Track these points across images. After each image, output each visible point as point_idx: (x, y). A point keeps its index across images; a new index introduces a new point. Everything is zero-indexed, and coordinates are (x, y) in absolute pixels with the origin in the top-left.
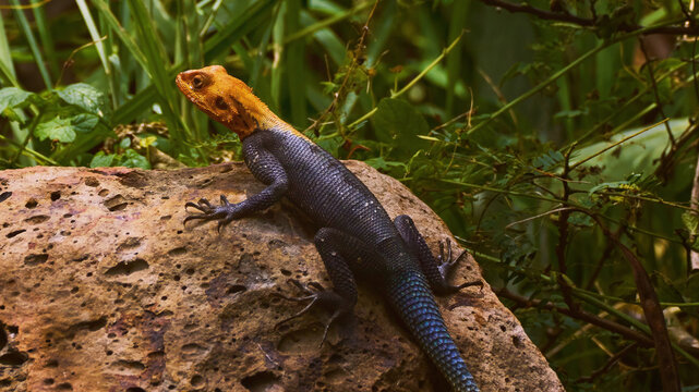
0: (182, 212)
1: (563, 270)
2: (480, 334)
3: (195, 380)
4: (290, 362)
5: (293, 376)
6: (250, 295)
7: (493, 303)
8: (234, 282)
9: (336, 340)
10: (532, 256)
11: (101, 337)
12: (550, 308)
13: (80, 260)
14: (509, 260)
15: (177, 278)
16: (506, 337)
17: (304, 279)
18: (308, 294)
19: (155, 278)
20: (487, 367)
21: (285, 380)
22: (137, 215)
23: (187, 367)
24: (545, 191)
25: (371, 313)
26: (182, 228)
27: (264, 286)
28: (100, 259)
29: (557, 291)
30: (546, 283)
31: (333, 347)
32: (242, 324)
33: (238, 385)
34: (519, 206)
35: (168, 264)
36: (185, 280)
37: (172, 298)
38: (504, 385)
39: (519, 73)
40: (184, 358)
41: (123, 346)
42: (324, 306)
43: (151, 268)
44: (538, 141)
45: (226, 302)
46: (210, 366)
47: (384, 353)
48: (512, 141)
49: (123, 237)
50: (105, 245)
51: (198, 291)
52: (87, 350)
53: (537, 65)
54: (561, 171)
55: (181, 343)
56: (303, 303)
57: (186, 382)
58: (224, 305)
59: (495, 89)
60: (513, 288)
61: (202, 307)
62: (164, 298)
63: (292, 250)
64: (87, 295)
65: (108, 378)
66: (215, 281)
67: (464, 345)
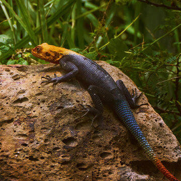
0: (40, 80)
1: (177, 99)
2: (148, 123)
3: (46, 140)
4: (80, 134)
5: (81, 139)
6: (65, 110)
7: (152, 111)
8: (59, 105)
9: (96, 125)
10: (166, 94)
11: (11, 126)
12: (173, 113)
13: (4, 98)
14: (158, 96)
15: (39, 104)
16: (157, 124)
17: (84, 104)
18: (86, 109)
19: (31, 104)
20: (150, 134)
21: (78, 140)
22: (24, 82)
23: (43, 136)
24: (171, 71)
25: (108, 116)
26: (40, 86)
27: (70, 106)
28: (11, 98)
29: (175, 107)
30: (171, 104)
31: (95, 128)
32: (62, 120)
33: (61, 142)
34: (160, 77)
35: (35, 99)
36: (42, 105)
37: (37, 111)
38: (157, 141)
39: (160, 29)
40: (41, 133)
41: (20, 129)
42: (92, 113)
43: (29, 101)
44: (167, 53)
45: (57, 112)
46: (51, 135)
47: (114, 130)
48: (158, 53)
49: (19, 90)
50: (13, 93)
51: (47, 109)
52: (7, 130)
53: (166, 26)
54: (176, 64)
55: (41, 127)
56: (84, 112)
57: (42, 141)
58: (56, 113)
59: (152, 35)
60: (159, 106)
61: (48, 114)
62: (34, 111)
63: (80, 93)
64: (6, 111)
65: (14, 140)
66: (52, 105)
67: (142, 126)
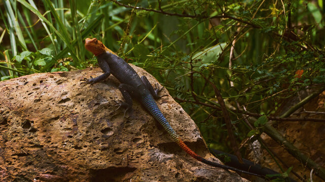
0: (79, 83)
1: (193, 90)
2: (170, 111)
3: (87, 132)
4: (115, 124)
5: (116, 128)
6: (101, 106)
7: (173, 102)
8: (96, 102)
9: (127, 117)
10: (183, 87)
11: (58, 122)
12: (190, 102)
13: (50, 100)
14: (177, 89)
15: (79, 103)
16: (178, 112)
17: (116, 99)
18: (118, 104)
19: (73, 103)
20: (173, 121)
21: (114, 130)
22: (66, 85)
23: (85, 128)
24: (186, 68)
25: (137, 108)
26: (80, 88)
27: (105, 103)
28: (56, 99)
29: (192, 97)
30: (188, 94)
31: (127, 119)
32: (100, 115)
33: (100, 132)
34: (179, 73)
35: (76, 99)
36: (82, 103)
37: (78, 109)
38: (178, 125)
39: (175, 34)
40: (83, 126)
41: (65, 124)
43: (71, 100)
44: (182, 53)
45: (94, 108)
46: (91, 127)
47: (142, 119)
48: (174, 54)
49: (62, 92)
50: (57, 95)
51: (86, 106)
52: (55, 126)
53: (180, 31)
54: (190, 61)
55: (82, 122)
56: (117, 107)
57: (84, 133)
58: (94, 109)
59: (168, 39)
60: (179, 97)
61: (88, 110)
62: (76, 109)
63: (112, 91)
64: (53, 110)
65: (61, 134)
66: (90, 102)
67: (166, 115)
